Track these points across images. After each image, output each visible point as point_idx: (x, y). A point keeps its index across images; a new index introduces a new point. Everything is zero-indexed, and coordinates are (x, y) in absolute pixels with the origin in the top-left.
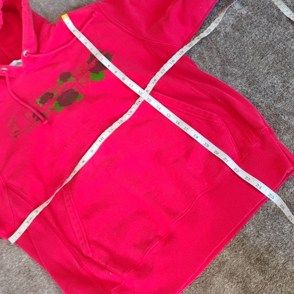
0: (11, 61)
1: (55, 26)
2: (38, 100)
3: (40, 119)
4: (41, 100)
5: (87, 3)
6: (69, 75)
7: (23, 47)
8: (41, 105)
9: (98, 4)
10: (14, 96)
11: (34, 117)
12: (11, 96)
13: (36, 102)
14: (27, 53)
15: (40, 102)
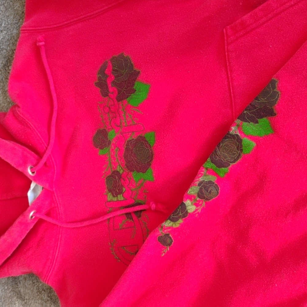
0: (26, 197)
1: (18, 107)
2: (110, 197)
3: (141, 211)
4: (113, 194)
5: (11, 45)
6: (105, 133)
7: (20, 169)
8: (121, 198)
9: (28, 29)
10: (79, 225)
11: (131, 218)
12: (74, 228)
13: (110, 202)
14: (31, 169)
15: (114, 196)
